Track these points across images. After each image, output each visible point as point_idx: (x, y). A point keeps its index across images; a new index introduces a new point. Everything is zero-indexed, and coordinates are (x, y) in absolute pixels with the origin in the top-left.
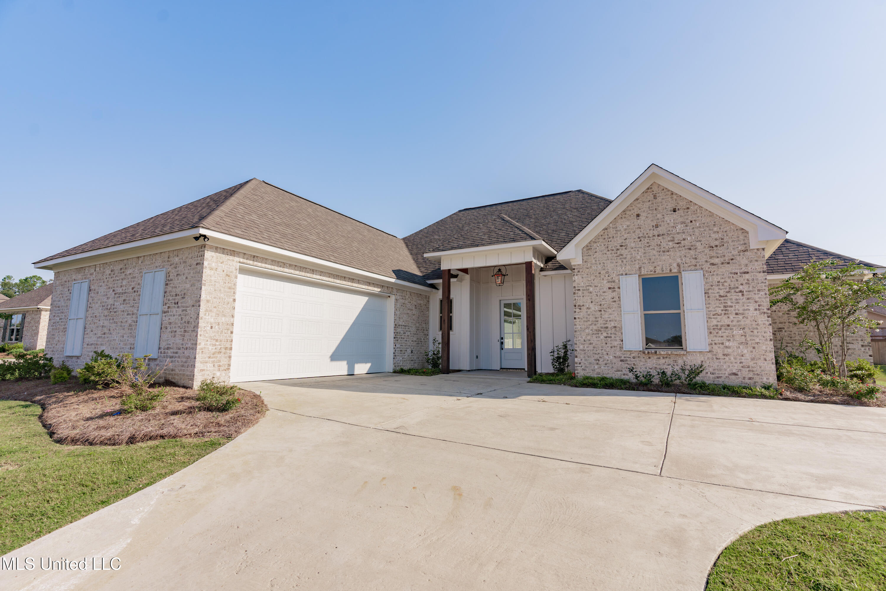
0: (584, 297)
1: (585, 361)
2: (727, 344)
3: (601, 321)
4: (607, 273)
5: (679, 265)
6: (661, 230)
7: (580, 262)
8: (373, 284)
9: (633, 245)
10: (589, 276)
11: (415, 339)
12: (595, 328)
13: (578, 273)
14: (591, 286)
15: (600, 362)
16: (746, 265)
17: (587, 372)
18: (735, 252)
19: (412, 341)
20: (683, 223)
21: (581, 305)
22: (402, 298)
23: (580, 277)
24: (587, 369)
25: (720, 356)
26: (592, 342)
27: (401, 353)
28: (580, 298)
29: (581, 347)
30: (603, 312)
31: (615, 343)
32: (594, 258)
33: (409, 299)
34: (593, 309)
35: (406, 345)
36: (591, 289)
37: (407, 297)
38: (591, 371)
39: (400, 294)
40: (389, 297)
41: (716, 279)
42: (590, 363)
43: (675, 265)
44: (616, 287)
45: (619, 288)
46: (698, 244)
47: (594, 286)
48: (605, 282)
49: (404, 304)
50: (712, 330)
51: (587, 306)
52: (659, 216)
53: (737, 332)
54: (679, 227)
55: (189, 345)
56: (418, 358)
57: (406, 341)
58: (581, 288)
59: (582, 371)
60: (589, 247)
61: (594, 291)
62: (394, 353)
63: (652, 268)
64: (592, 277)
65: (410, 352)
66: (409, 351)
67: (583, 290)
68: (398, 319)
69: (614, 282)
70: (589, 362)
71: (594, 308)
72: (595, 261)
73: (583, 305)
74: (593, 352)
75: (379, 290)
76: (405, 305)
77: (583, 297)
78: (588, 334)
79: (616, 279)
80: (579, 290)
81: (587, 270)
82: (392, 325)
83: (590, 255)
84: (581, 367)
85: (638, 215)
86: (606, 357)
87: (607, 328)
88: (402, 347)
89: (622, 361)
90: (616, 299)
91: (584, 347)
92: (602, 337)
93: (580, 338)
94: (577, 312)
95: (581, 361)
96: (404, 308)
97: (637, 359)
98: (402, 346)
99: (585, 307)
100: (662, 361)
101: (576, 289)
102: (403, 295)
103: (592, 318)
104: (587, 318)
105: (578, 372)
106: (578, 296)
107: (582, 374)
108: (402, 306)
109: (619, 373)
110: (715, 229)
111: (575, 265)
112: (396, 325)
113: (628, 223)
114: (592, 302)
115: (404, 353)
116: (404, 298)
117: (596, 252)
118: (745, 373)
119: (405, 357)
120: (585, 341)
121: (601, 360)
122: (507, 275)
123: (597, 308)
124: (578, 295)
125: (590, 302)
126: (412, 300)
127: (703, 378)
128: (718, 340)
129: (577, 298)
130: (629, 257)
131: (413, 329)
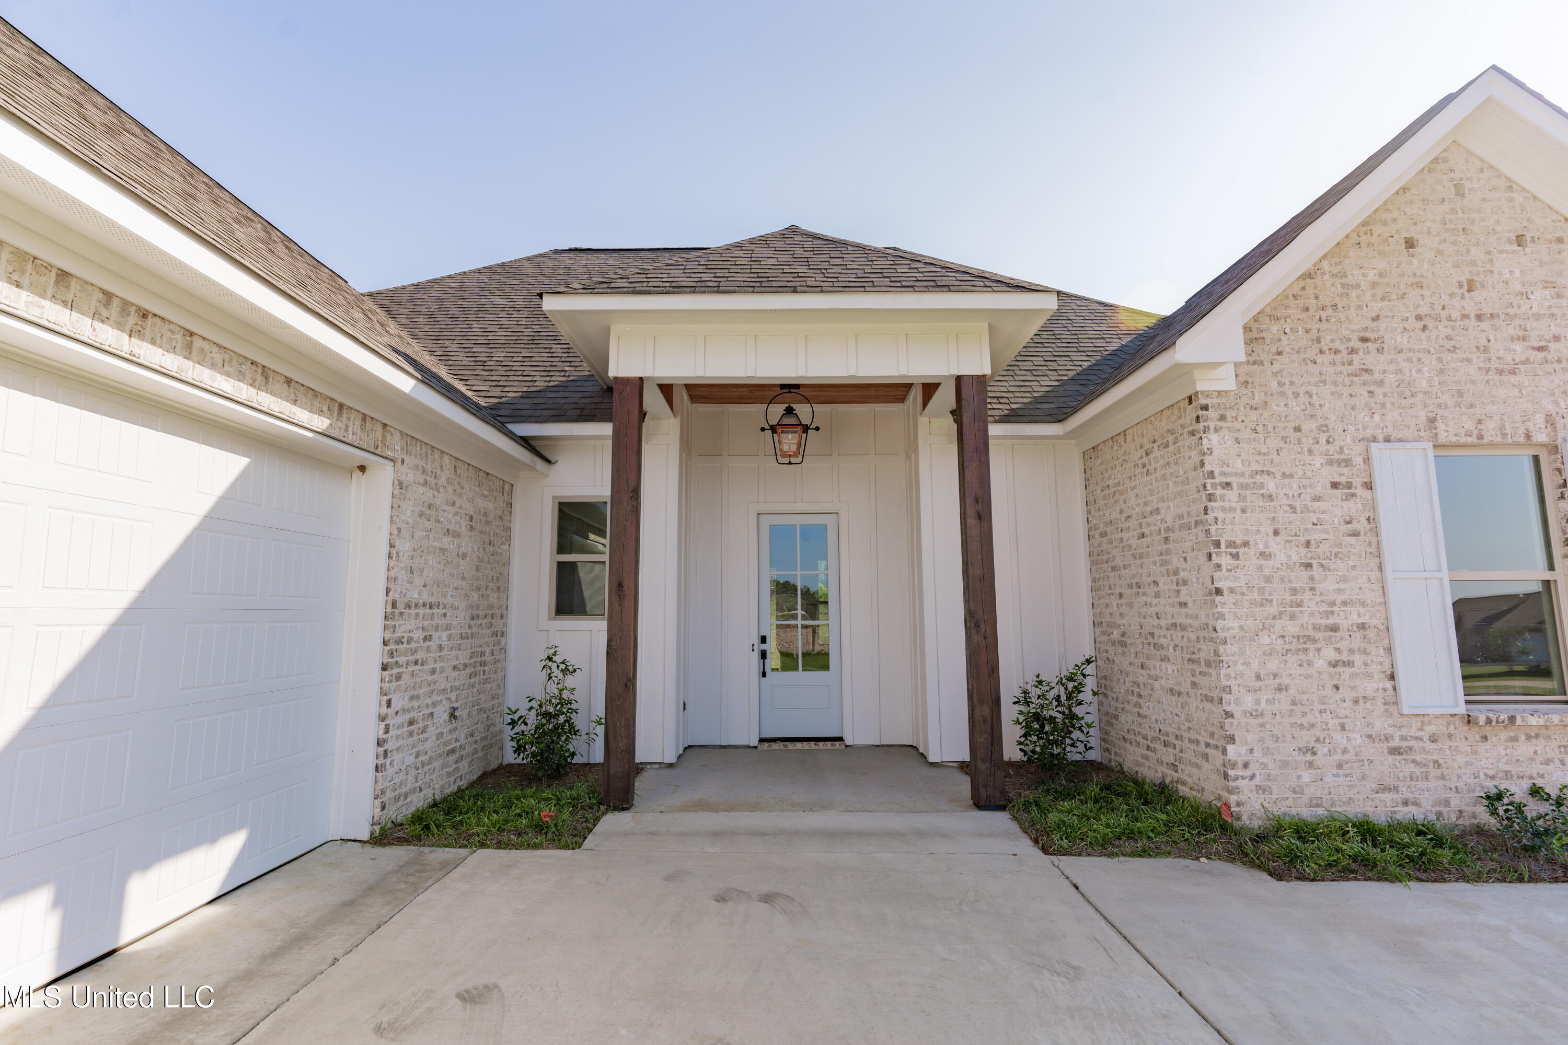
0: (1249, 514)
1: (1265, 755)
3: (1311, 604)
4: (1324, 428)
5: (1550, 421)
6: (1486, 299)
8: (289, 381)
9: (1402, 340)
10: (1261, 436)
11: (463, 657)
12: (1292, 628)
13: (1221, 424)
14: (1268, 473)
15: (1319, 760)
17: (1274, 797)
19: (455, 668)
20: (1548, 284)
21: (1239, 541)
22: (425, 483)
23: (1229, 437)
24: (1275, 788)
26: (1285, 681)
27: (411, 734)
28: (1231, 515)
29: (1248, 701)
30: (1317, 572)
31: (1370, 687)
32: (1275, 374)
33: (450, 489)
34: (1281, 557)
35: (432, 692)
36: (1271, 485)
37: (443, 481)
38: (1290, 795)
39: (417, 461)
40: (362, 469)
42: (1285, 764)
43: (1541, 419)
44: (1357, 481)
45: (1369, 486)
47: (1278, 475)
48: (1318, 461)
49: (430, 506)
51: (1261, 547)
52: (1477, 253)
54: (1539, 297)
56: (472, 735)
57: (433, 671)
58: (1233, 480)
59: (1254, 796)
60: (1255, 334)
61: (1281, 495)
62: (380, 743)
63: (1470, 425)
64: (1274, 443)
65: (446, 716)
66: (442, 714)
67: (1243, 487)
68: (403, 576)
69: (1348, 462)
70: (1278, 757)
71: (1284, 553)
72: (1279, 383)
73: (1246, 544)
74: (1293, 720)
75: (321, 423)
76: (432, 513)
77: (1243, 511)
78: (1270, 654)
79: (1356, 454)
80: (1228, 484)
81: (1253, 415)
82: (378, 605)
83: (1262, 363)
84: (1253, 777)
85: (1410, 244)
86: (1339, 738)
87: (1334, 628)
88: (415, 703)
89: (1394, 751)
90: (1361, 524)
91: (1258, 702)
92: (1320, 664)
93: (1240, 667)
94: (1224, 567)
95: (1248, 758)
96: (428, 525)
97: (1445, 744)
98: (418, 697)
99: (1252, 551)
100: (1522, 747)
101: (1217, 480)
102: (429, 467)
103: (1280, 593)
104: (1261, 591)
105: (1242, 798)
106: (1223, 509)
107: (1258, 806)
108: (422, 514)
109: (1388, 797)
111: (1207, 394)
112: (394, 604)
113: (1381, 265)
114: (1276, 533)
115: (424, 731)
116: (432, 481)
117: (1279, 353)
119: (428, 745)
120: (1258, 677)
121: (1322, 750)
122: (817, 429)
123: (1297, 555)
124: (1226, 504)
125: (1271, 532)
126: (460, 496)
129: (1221, 515)
130: (1391, 378)
131: (459, 618)
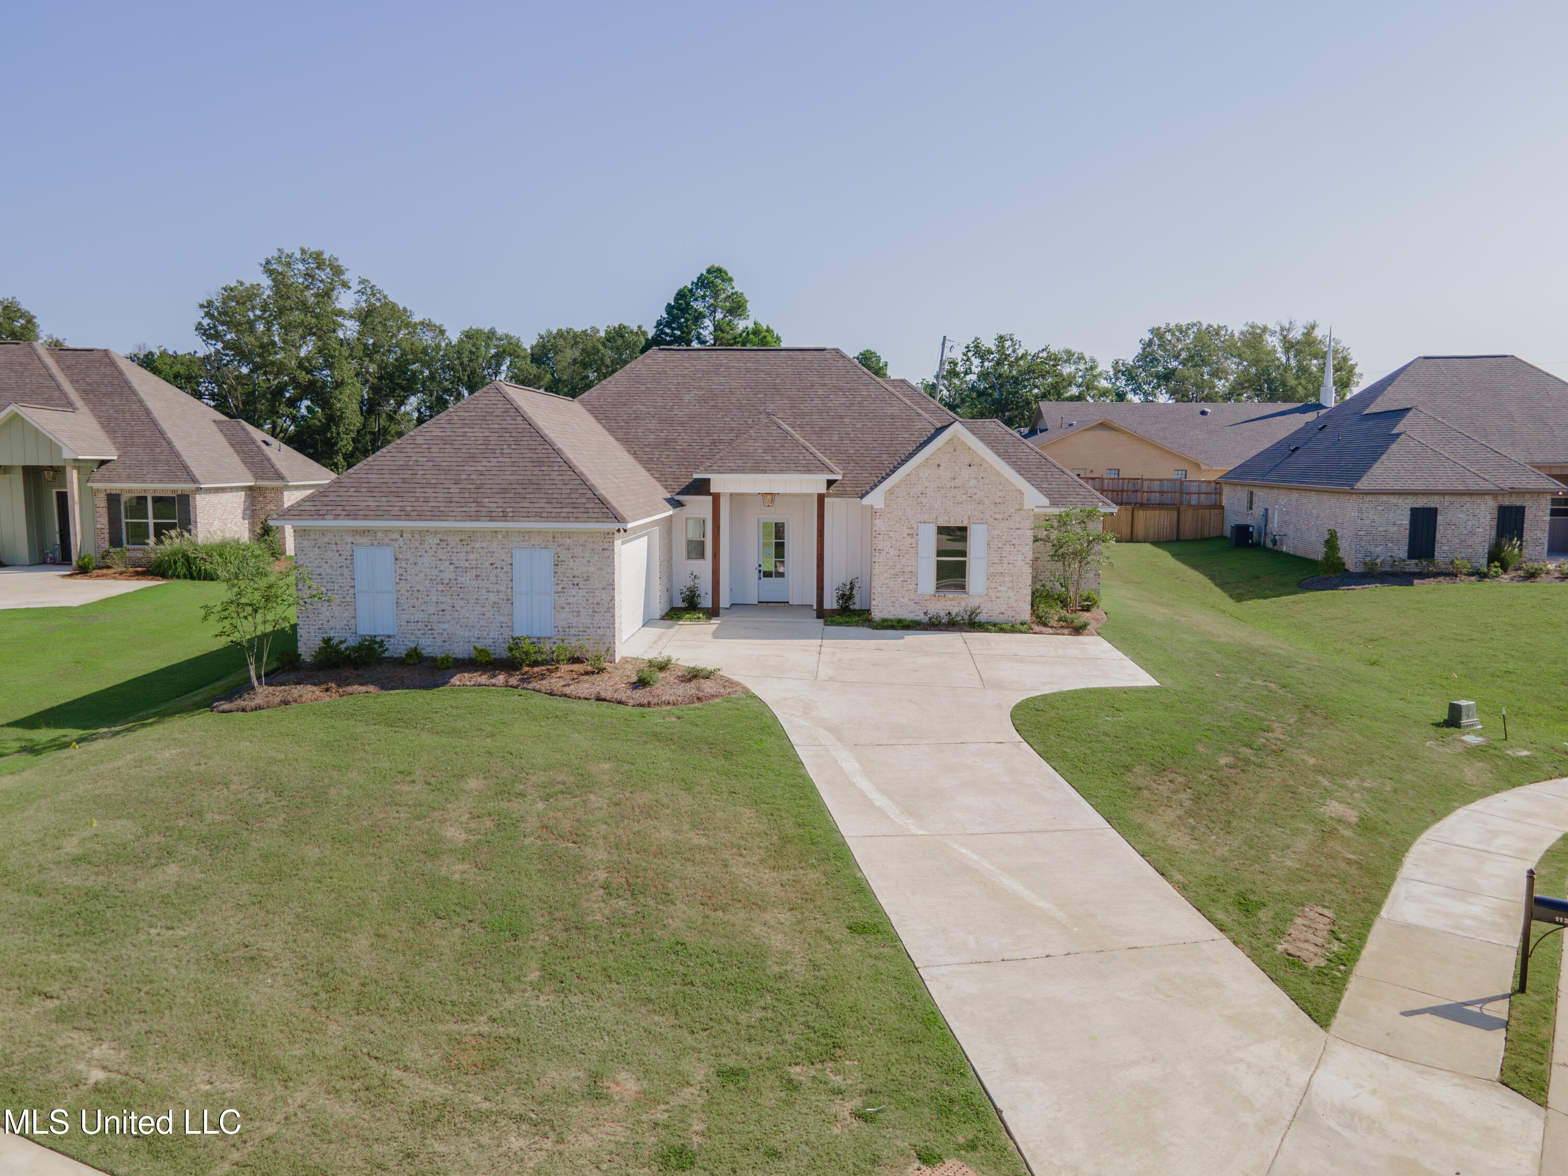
0: (885, 542)
1: (882, 603)
2: (999, 588)
3: (899, 566)
4: (907, 519)
5: (969, 518)
6: (958, 482)
7: (882, 506)
9: (932, 494)
10: (890, 521)
12: (893, 572)
13: (880, 517)
14: (891, 531)
15: (896, 605)
16: (1020, 522)
17: (883, 613)
18: (1013, 511)
20: (976, 478)
21: (881, 549)
23: (881, 521)
24: (884, 611)
25: (994, 599)
26: (889, 585)
27: (662, 596)
28: (880, 542)
29: (880, 590)
30: (901, 557)
31: (911, 587)
32: (896, 503)
36: (891, 534)
37: (664, 524)
38: (888, 613)
41: (997, 532)
42: (887, 606)
43: (966, 517)
44: (915, 533)
45: (917, 535)
46: (986, 500)
47: (894, 531)
48: (905, 528)
50: (990, 577)
51: (887, 551)
52: (957, 469)
53: (1007, 579)
54: (973, 482)
55: (603, 624)
58: (881, 532)
59: (879, 614)
60: (891, 494)
61: (894, 537)
63: (947, 518)
64: (893, 523)
67: (884, 534)
68: (661, 552)
69: (913, 528)
70: (885, 604)
71: (893, 552)
72: (896, 506)
73: (883, 550)
74: (890, 595)
76: (663, 534)
77: (883, 541)
78: (886, 578)
79: (915, 526)
81: (889, 515)
82: (658, 563)
83: (893, 501)
84: (879, 608)
85: (939, 465)
86: (902, 600)
87: (904, 572)
89: (915, 603)
90: (914, 545)
91: (882, 591)
92: (899, 581)
93: (878, 582)
94: (877, 556)
95: (878, 604)
96: (662, 538)
97: (929, 602)
99: (884, 552)
100: (949, 603)
101: (877, 533)
103: (890, 563)
104: (886, 562)
105: (876, 612)
107: (879, 616)
108: (661, 536)
109: (913, 614)
110: (1000, 488)
111: (877, 509)
112: (660, 562)
113: (929, 472)
114: (891, 547)
117: (898, 499)
118: (1010, 613)
120: (882, 584)
121: (897, 602)
123: (896, 553)
124: (879, 539)
127: (982, 618)
128: (993, 585)
129: (877, 542)
130: (928, 505)
